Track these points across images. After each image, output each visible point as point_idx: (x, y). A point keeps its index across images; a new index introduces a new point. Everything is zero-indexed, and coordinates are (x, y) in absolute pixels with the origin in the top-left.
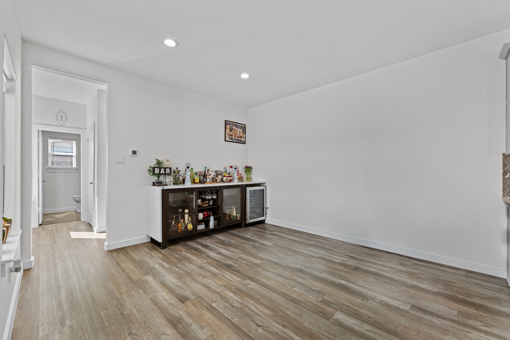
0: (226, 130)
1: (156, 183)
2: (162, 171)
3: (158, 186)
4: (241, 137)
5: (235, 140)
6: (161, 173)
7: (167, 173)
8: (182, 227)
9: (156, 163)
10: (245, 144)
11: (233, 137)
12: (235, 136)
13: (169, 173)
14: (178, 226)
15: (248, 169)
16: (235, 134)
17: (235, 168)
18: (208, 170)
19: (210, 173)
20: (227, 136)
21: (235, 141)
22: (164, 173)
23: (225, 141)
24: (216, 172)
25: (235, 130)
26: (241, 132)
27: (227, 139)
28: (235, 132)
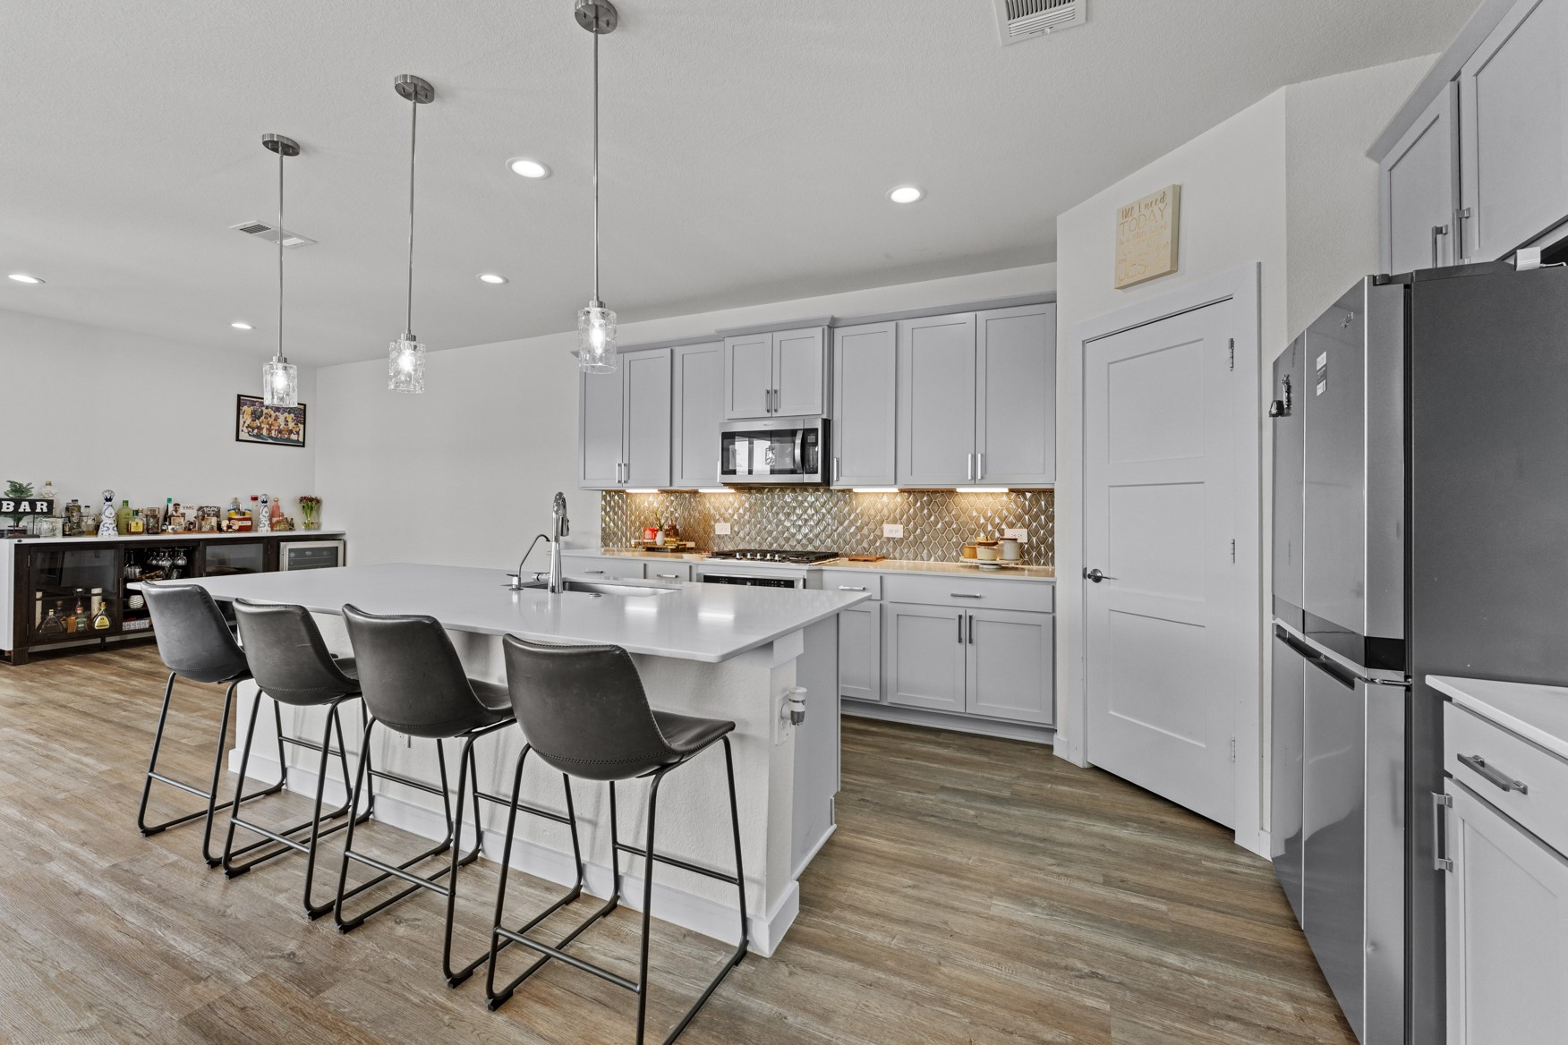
0: (241, 416)
1: (5, 532)
2: (25, 506)
3: (9, 538)
4: (291, 432)
5: (271, 438)
6: (21, 510)
7: (38, 510)
8: (78, 623)
9: (9, 489)
10: (303, 446)
11: (265, 432)
12: (269, 430)
13: (45, 510)
14: (67, 623)
15: (310, 504)
16: (270, 425)
17: (263, 502)
18: (176, 505)
19: (181, 510)
20: (245, 429)
21: (270, 441)
22: (28, 510)
23: (238, 440)
24: (200, 509)
25: (270, 416)
26: (290, 420)
27: (243, 436)
28: (271, 420)
